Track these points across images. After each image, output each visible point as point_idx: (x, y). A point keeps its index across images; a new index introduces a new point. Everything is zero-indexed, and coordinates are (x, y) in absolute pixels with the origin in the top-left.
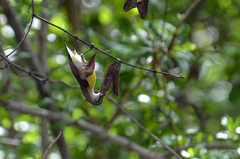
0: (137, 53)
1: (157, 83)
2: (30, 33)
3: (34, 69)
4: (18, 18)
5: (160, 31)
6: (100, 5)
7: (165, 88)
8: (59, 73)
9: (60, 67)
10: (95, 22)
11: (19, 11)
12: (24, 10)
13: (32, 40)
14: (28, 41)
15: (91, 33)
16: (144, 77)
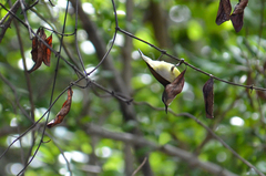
0: (230, 72)
1: (251, 105)
2: (113, 50)
3: (117, 89)
4: (99, 33)
5: (254, 48)
6: (190, 19)
7: (260, 110)
8: (144, 94)
9: (145, 87)
10: (184, 39)
11: (100, 26)
12: (106, 25)
13: (115, 58)
14: (110, 59)
15: (179, 50)
16: (238, 98)
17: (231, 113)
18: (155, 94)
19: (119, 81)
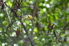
17: (53, 44)
18: (38, 41)
19: (31, 38)
